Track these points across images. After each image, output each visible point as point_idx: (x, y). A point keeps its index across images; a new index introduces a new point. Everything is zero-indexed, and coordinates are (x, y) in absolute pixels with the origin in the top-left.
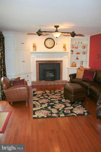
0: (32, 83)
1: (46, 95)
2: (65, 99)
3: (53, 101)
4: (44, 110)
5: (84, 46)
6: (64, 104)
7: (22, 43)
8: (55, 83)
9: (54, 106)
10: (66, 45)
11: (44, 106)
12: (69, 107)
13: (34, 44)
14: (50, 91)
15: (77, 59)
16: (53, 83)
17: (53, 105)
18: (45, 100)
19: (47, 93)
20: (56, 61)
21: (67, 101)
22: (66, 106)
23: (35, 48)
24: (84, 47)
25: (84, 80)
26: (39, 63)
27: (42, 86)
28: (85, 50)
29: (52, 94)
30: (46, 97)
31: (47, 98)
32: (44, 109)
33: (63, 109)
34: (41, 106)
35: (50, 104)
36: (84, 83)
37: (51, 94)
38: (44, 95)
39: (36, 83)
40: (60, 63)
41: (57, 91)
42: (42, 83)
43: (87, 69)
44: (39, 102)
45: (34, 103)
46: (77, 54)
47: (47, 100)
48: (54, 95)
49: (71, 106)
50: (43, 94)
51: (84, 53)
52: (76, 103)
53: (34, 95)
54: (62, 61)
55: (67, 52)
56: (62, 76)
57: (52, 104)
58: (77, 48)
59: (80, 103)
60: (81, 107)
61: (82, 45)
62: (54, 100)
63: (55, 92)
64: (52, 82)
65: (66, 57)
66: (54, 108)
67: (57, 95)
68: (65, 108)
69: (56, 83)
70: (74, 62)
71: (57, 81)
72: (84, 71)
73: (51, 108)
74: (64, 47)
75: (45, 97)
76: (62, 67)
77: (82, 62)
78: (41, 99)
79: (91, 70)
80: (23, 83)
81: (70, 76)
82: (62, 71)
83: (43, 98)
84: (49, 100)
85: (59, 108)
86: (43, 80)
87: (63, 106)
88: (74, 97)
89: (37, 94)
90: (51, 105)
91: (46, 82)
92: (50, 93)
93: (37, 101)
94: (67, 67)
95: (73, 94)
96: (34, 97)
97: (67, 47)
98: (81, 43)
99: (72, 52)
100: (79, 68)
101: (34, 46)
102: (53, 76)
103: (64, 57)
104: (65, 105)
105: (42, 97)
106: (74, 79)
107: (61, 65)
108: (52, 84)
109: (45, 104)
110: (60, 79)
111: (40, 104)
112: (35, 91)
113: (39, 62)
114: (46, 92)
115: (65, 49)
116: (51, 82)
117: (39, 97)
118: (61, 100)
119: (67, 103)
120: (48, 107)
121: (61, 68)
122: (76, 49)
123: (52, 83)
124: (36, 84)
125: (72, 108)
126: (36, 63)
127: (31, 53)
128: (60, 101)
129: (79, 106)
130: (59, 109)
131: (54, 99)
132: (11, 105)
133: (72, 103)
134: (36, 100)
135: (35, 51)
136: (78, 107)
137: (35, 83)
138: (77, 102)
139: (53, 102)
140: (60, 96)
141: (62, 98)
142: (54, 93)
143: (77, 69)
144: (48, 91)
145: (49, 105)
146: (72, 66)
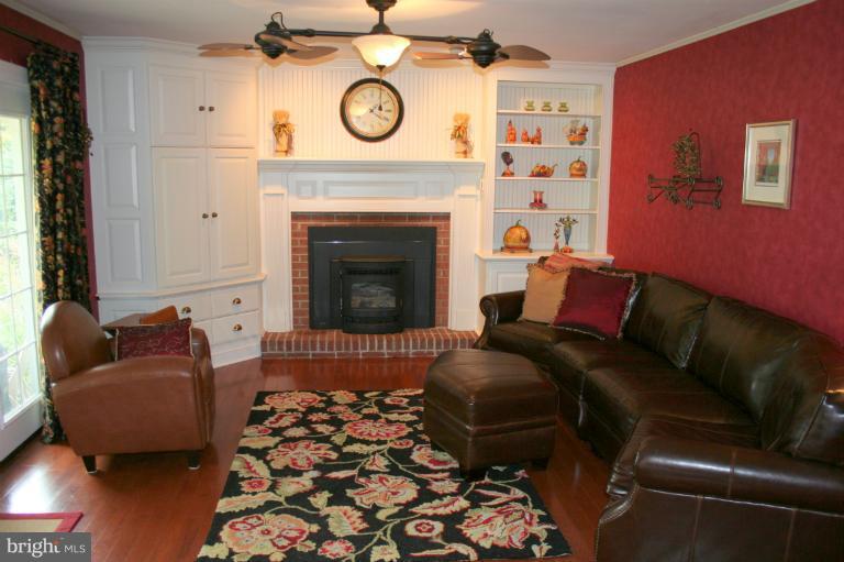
0: (263, 344)
1: (325, 416)
2: (435, 447)
3: (355, 455)
4: (286, 511)
5: (580, 126)
6: (418, 481)
7: (202, 109)
8: (399, 347)
9: (350, 493)
10: (467, 119)
11: (290, 487)
12: (447, 500)
13: (276, 115)
14: (360, 394)
15: (538, 203)
16: (389, 347)
17: (350, 482)
18: (307, 447)
19: (335, 409)
20: (413, 216)
21: (445, 463)
22: (426, 495)
23: (284, 140)
24: (579, 136)
25: (565, 329)
26: (311, 229)
27: (321, 360)
28: (584, 152)
29: (365, 411)
30: (321, 428)
31: (326, 439)
32: (286, 506)
33: (406, 511)
34: (272, 488)
35: (334, 475)
36: (564, 349)
37: (359, 412)
38: (314, 417)
39: (289, 343)
40: (434, 230)
41: (400, 392)
42: (322, 343)
43: (587, 266)
44: (267, 463)
45: (236, 465)
46: (539, 175)
47: (322, 452)
48: (375, 418)
49: (460, 492)
50: (311, 410)
51: (580, 171)
52: (495, 476)
53: (256, 418)
54: (446, 217)
55: (477, 164)
56: (446, 304)
57: (342, 474)
58: (537, 140)
59: (521, 473)
60: (523, 501)
61: (566, 123)
62: (365, 449)
63: (388, 401)
64: (380, 342)
65: (472, 190)
66: (351, 502)
67: (389, 422)
68: (416, 502)
69: (407, 347)
70: (517, 226)
71: (417, 332)
72: (569, 277)
73: (330, 502)
74: (460, 134)
75: (314, 431)
76: (447, 250)
77: (567, 224)
78: (287, 440)
79: (612, 270)
80: (179, 340)
81: (487, 304)
82: (446, 274)
83: (300, 438)
84: (336, 448)
85: (380, 503)
86: (332, 326)
87: (409, 492)
88: (475, 436)
89: (273, 411)
90: (336, 479)
91: (351, 337)
92: (352, 406)
93: (261, 454)
94: (477, 250)
95: (471, 415)
96: (247, 431)
97: (474, 136)
98: (563, 108)
99: (503, 165)
100: (543, 259)
101: (281, 128)
102: (392, 304)
103: (457, 192)
104: (423, 485)
105: (299, 432)
106: (509, 326)
107: (440, 238)
108: (385, 350)
109: (298, 473)
110: (432, 324)
111: (274, 472)
112: (268, 393)
113: (312, 223)
114: (335, 399)
115: (462, 148)
116: (376, 337)
117: (276, 432)
118: (410, 451)
119: (439, 476)
120: (312, 492)
121: (440, 255)
122: (529, 145)
123: (383, 346)
124: (289, 348)
125: (462, 503)
126: (294, 226)
127: (263, 166)
128: (400, 462)
129: (507, 491)
130: (376, 508)
131: (367, 443)
132: (98, 475)
133: (467, 475)
134: (253, 446)
135: (282, 158)
136: (504, 497)
137: (280, 343)
138: (501, 469)
139: (352, 467)
140: (409, 424)
141: (419, 441)
142: (375, 410)
143: (529, 267)
144: (342, 397)
145: (320, 485)
146: (509, 248)
